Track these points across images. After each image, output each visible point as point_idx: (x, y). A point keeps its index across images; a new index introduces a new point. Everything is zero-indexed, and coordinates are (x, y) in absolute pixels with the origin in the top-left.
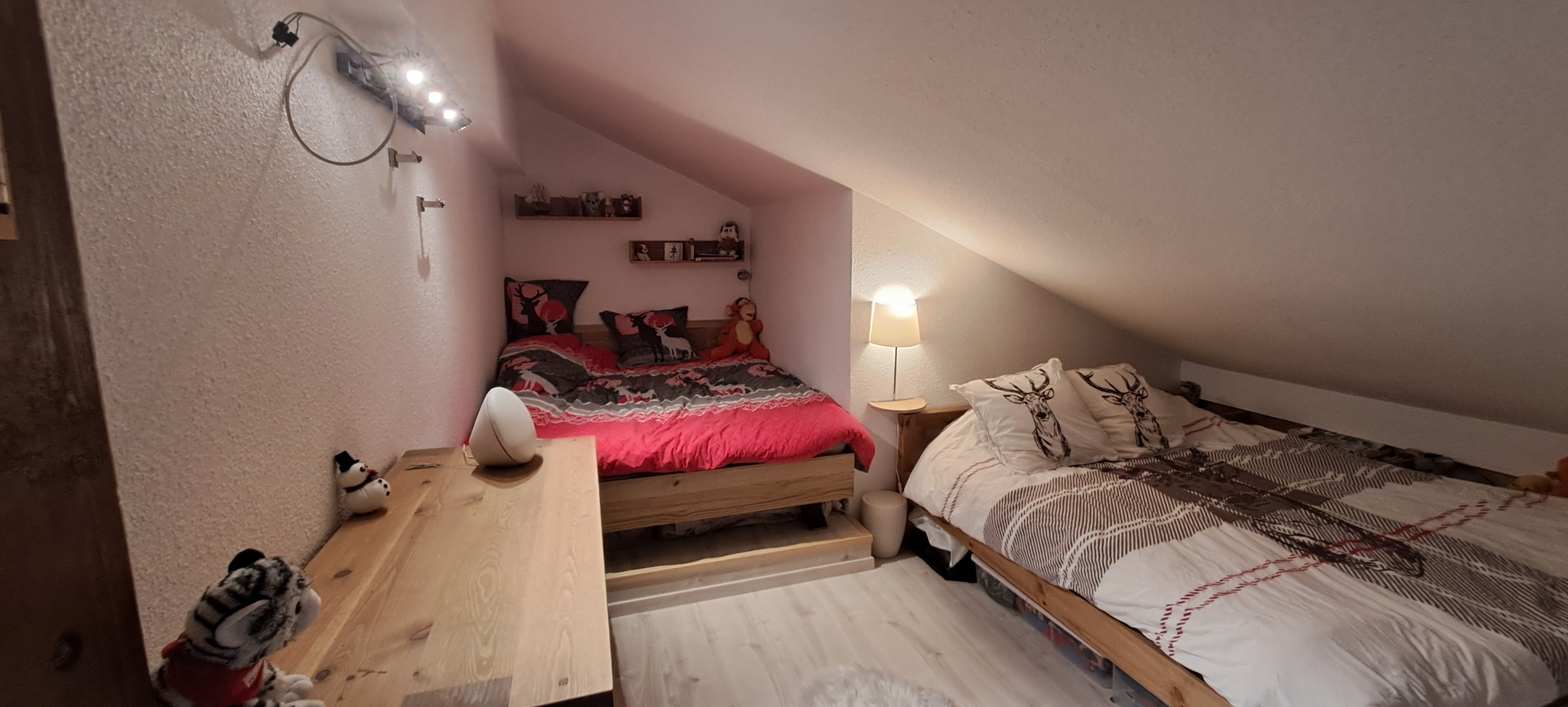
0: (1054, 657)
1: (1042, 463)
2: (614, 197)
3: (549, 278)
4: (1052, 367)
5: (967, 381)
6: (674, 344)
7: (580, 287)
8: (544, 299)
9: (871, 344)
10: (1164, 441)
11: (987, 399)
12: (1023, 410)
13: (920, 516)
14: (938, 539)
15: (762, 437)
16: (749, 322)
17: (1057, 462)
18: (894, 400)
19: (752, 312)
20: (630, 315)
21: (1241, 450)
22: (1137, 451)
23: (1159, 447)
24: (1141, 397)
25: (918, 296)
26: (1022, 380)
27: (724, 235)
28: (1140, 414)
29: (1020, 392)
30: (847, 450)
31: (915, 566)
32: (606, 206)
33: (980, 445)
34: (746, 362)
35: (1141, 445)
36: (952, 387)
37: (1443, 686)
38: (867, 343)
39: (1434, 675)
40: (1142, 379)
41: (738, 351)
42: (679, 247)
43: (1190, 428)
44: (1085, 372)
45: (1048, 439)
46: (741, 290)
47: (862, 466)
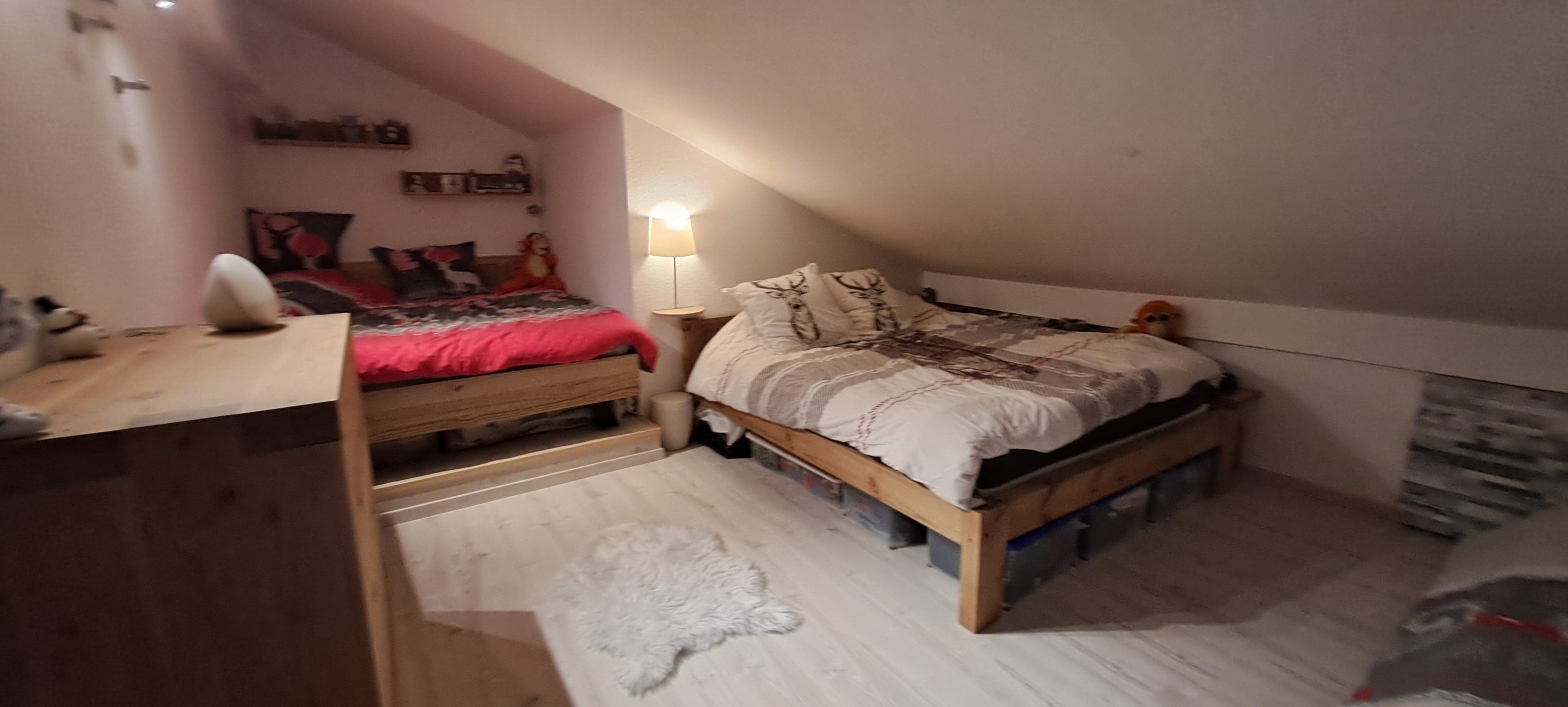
0: (806, 496)
1: (799, 345)
2: (377, 124)
3: (304, 211)
4: (809, 271)
5: (735, 285)
6: (460, 279)
7: (341, 221)
8: (298, 232)
9: (650, 256)
10: (896, 325)
11: (753, 296)
12: (782, 303)
13: (703, 410)
14: (719, 424)
15: (545, 339)
16: (542, 256)
17: (811, 344)
18: (676, 308)
19: (545, 246)
20: (407, 251)
21: (952, 327)
22: (876, 333)
23: (892, 329)
24: (880, 292)
25: (693, 212)
26: (783, 281)
27: (510, 167)
28: (879, 305)
29: (779, 289)
30: (632, 351)
31: (703, 454)
32: (368, 132)
33: (749, 337)
34: (539, 292)
35: (879, 329)
36: (725, 290)
37: (1015, 428)
38: (646, 255)
39: (1010, 422)
40: (882, 279)
41: (532, 283)
42: (459, 179)
43: (919, 318)
44: (837, 274)
45: (802, 325)
46: (531, 225)
47: (647, 366)
